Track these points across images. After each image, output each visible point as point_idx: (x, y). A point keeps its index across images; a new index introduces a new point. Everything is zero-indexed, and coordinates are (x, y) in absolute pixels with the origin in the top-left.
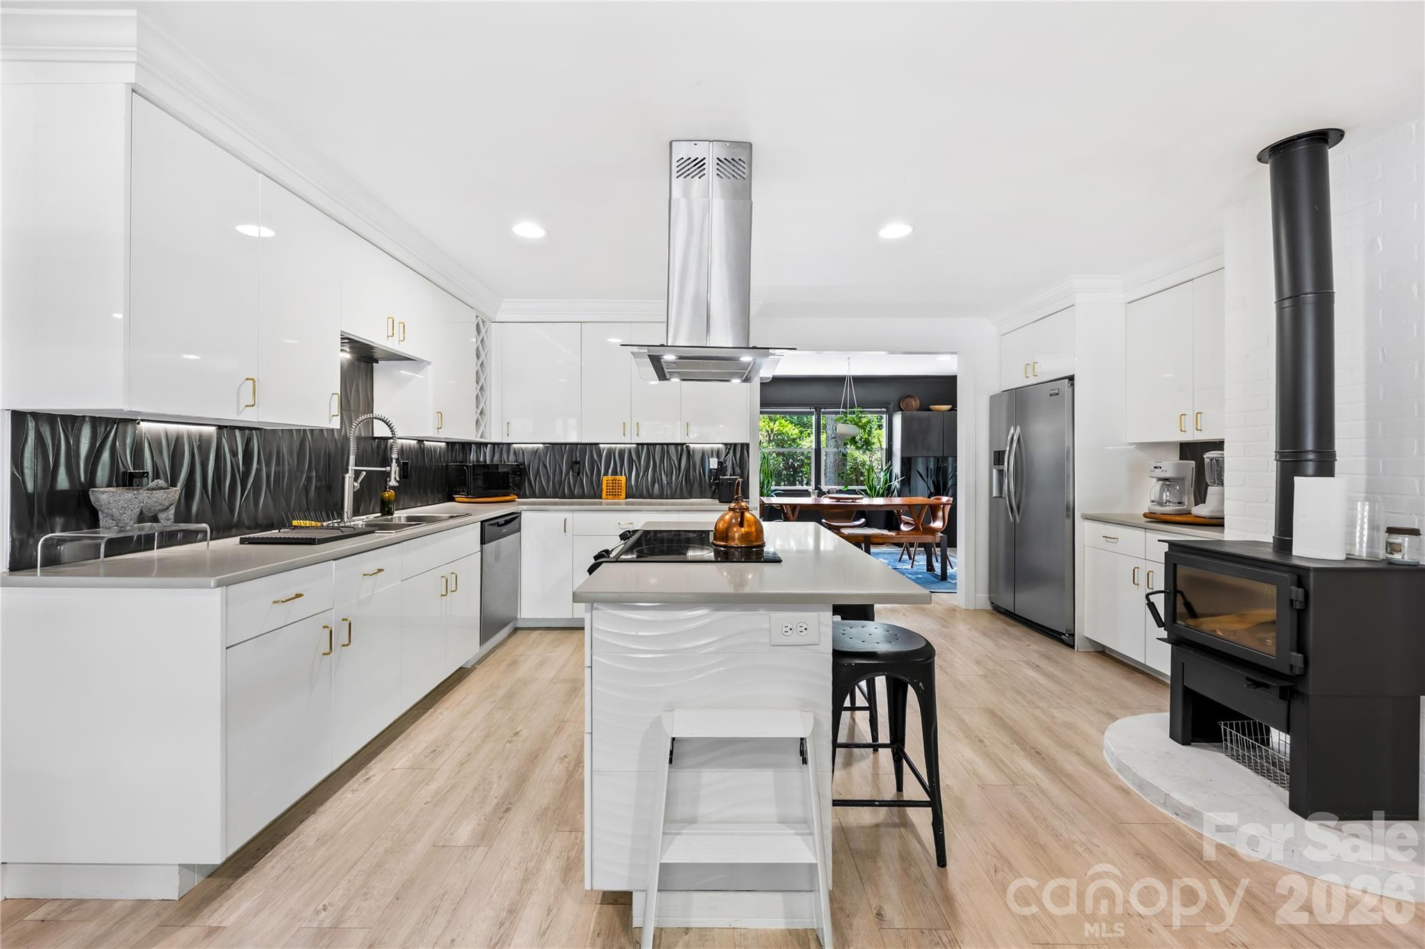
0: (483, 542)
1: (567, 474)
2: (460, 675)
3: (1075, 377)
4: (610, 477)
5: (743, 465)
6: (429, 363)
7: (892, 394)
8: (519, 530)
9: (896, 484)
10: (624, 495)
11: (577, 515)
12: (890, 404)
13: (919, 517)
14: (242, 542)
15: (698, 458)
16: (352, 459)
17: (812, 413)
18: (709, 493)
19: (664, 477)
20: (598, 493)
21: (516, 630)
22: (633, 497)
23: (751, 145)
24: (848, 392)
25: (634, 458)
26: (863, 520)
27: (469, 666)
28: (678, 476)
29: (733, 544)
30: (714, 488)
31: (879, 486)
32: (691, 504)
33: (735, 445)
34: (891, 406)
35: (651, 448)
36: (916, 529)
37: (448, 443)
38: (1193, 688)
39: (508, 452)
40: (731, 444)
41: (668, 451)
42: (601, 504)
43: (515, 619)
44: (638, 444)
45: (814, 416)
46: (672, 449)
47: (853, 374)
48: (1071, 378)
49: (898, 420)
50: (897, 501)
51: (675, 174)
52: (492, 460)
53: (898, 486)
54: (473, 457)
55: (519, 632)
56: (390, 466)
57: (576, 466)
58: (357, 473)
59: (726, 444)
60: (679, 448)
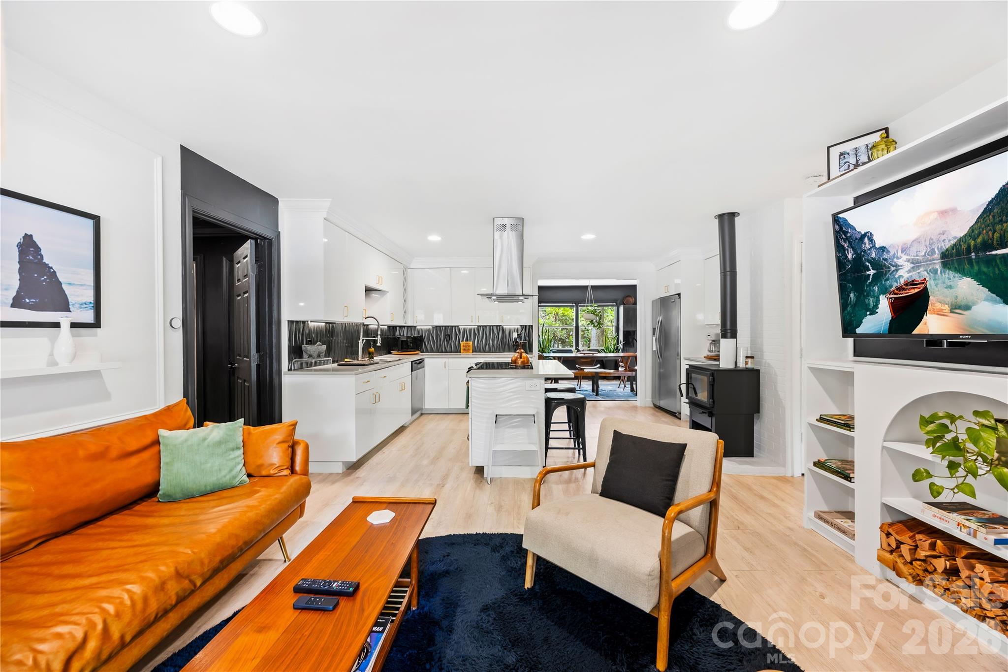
0: (412, 371)
1: (444, 341)
2: (402, 429)
3: (681, 294)
4: (465, 342)
5: (530, 335)
6: (388, 292)
7: (619, 295)
8: (424, 367)
9: (621, 346)
10: (471, 351)
11: (450, 360)
12: (618, 300)
13: (627, 363)
14: (338, 365)
15: (507, 333)
16: (362, 334)
17: (573, 306)
18: (513, 350)
19: (491, 342)
20: (459, 350)
21: (422, 414)
22: (476, 352)
23: (523, 219)
24: (589, 294)
25: (476, 333)
26: (599, 365)
27: (406, 425)
28: (497, 341)
29: (518, 365)
30: (515, 347)
31: (612, 348)
32: (504, 355)
33: (526, 326)
34: (618, 302)
35: (484, 328)
36: (626, 370)
37: (388, 326)
38: (695, 420)
39: (415, 330)
40: (524, 326)
41: (493, 329)
42: (460, 355)
43: (422, 409)
44: (478, 326)
45: (574, 308)
46: (495, 328)
47: (592, 284)
48: (679, 295)
49: (621, 309)
50: (621, 354)
51: (495, 230)
52: (407, 334)
53: (622, 347)
54: (397, 333)
55: (423, 415)
56: (377, 337)
57: (448, 337)
58: (363, 340)
59: (521, 326)
60: (498, 327)
